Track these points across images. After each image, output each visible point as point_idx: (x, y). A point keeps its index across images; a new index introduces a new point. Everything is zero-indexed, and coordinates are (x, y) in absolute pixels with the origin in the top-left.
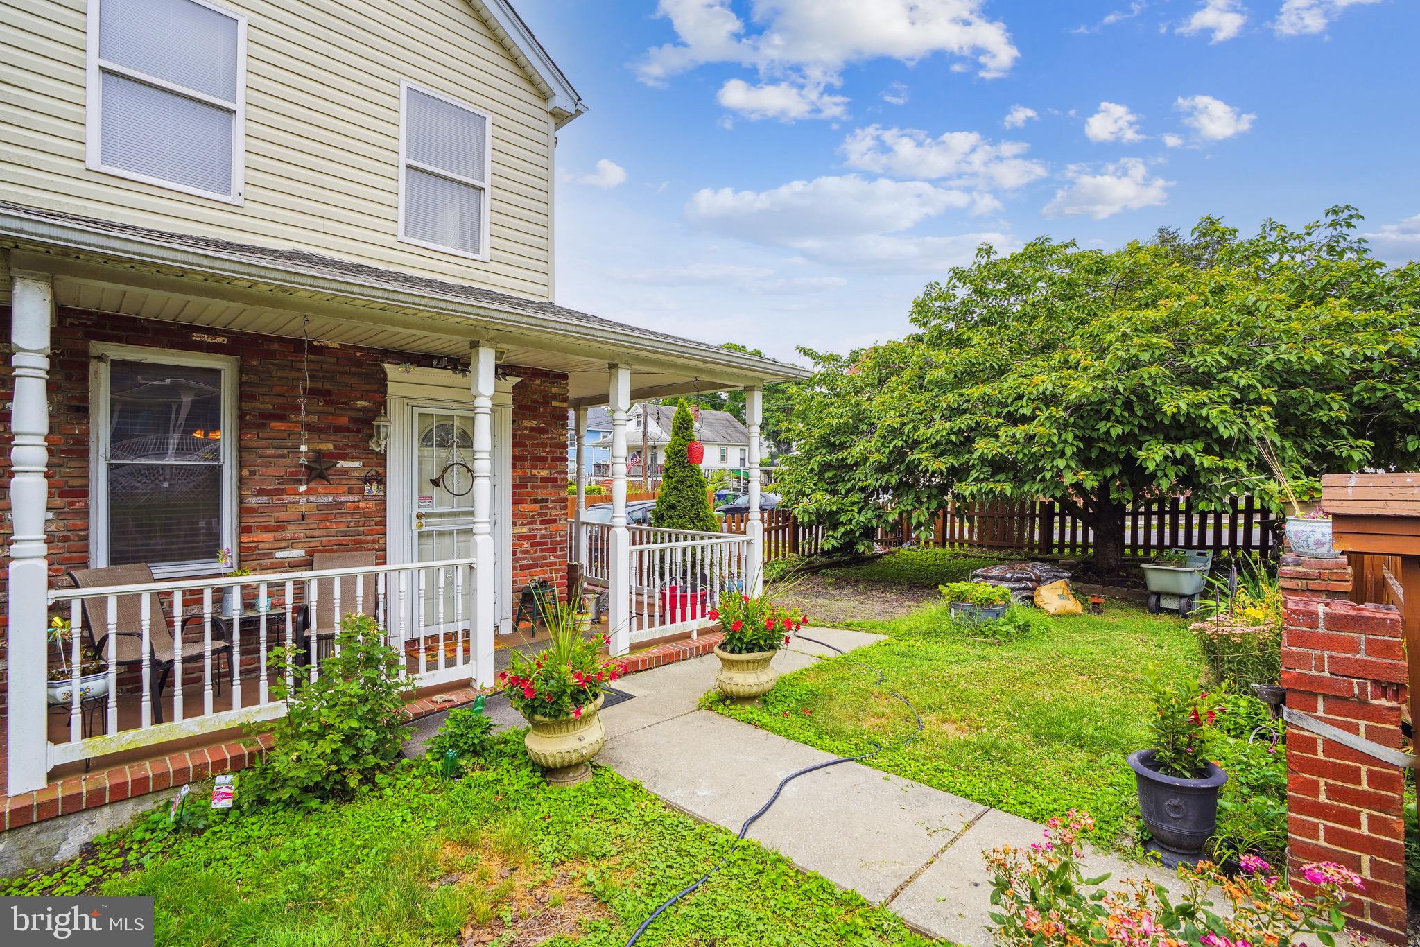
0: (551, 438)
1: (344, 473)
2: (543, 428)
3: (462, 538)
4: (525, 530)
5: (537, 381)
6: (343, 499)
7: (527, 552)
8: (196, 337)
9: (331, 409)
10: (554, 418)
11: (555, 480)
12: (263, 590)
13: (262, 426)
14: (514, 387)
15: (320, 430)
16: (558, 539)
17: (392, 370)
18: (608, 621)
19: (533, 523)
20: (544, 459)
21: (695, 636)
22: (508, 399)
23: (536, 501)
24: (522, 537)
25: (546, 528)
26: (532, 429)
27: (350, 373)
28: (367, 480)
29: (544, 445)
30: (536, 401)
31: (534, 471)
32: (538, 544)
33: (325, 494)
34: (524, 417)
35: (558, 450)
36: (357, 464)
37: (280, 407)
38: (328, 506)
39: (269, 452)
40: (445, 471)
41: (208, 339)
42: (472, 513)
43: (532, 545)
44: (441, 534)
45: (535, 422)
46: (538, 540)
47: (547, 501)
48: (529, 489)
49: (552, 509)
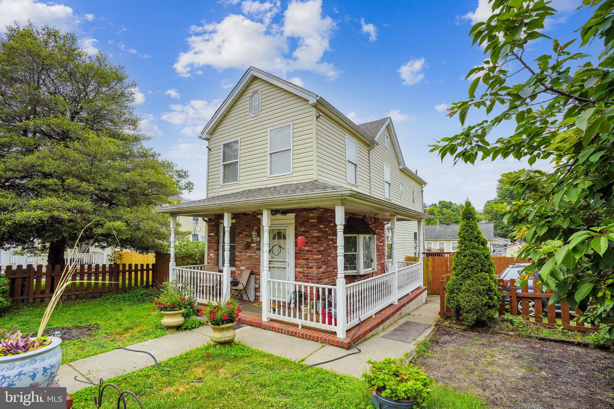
0: (311, 234)
1: (253, 247)
2: (307, 231)
3: (284, 270)
4: (300, 270)
5: (304, 213)
6: (253, 255)
7: (301, 278)
10: (311, 226)
11: (312, 251)
13: (239, 235)
14: (296, 217)
16: (313, 275)
19: (303, 267)
20: (308, 243)
22: (294, 221)
23: (304, 259)
24: (299, 272)
25: (308, 270)
26: (303, 231)
28: (257, 250)
29: (308, 237)
30: (304, 221)
31: (304, 248)
32: (306, 276)
33: (249, 253)
34: (300, 227)
36: (255, 245)
37: (241, 230)
38: (250, 256)
39: (239, 242)
40: (273, 247)
43: (303, 276)
44: (278, 268)
45: (304, 229)
46: (305, 274)
47: (309, 259)
48: (302, 254)
49: (310, 263)
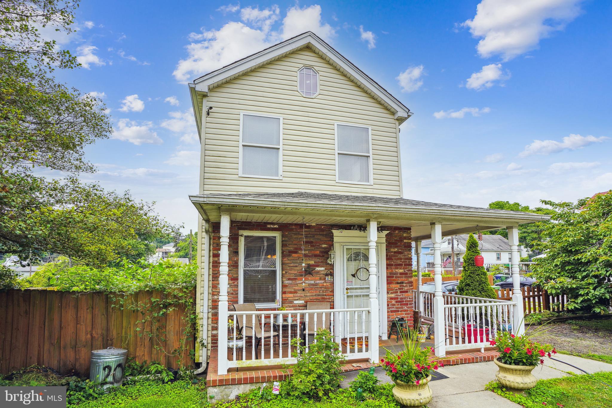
0: (404, 256)
1: (318, 272)
2: (400, 252)
3: (365, 298)
4: (393, 296)
5: (397, 232)
6: (318, 282)
7: (394, 305)
8: (269, 226)
9: (313, 248)
10: (405, 247)
11: (407, 274)
12: (290, 316)
13: (290, 256)
14: (386, 235)
15: (309, 256)
16: (409, 299)
17: (336, 232)
18: (434, 338)
19: (397, 292)
20: (401, 265)
21: (483, 351)
22: (384, 240)
23: (398, 283)
24: (391, 298)
25: (402, 295)
26: (395, 252)
27: (320, 234)
28: (327, 275)
29: (401, 259)
30: (396, 240)
31: (396, 270)
32: (399, 302)
33: (311, 280)
34: (391, 247)
35: (407, 261)
36: (323, 269)
37: (296, 249)
38: (313, 285)
39: (292, 265)
40: (357, 271)
41: (272, 226)
42: (369, 288)
43: (396, 302)
44: (357, 296)
45: (396, 249)
46: (399, 300)
47: (403, 283)
48: (394, 278)
49: (405, 286)
